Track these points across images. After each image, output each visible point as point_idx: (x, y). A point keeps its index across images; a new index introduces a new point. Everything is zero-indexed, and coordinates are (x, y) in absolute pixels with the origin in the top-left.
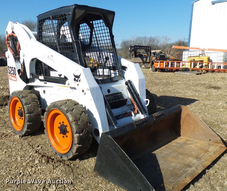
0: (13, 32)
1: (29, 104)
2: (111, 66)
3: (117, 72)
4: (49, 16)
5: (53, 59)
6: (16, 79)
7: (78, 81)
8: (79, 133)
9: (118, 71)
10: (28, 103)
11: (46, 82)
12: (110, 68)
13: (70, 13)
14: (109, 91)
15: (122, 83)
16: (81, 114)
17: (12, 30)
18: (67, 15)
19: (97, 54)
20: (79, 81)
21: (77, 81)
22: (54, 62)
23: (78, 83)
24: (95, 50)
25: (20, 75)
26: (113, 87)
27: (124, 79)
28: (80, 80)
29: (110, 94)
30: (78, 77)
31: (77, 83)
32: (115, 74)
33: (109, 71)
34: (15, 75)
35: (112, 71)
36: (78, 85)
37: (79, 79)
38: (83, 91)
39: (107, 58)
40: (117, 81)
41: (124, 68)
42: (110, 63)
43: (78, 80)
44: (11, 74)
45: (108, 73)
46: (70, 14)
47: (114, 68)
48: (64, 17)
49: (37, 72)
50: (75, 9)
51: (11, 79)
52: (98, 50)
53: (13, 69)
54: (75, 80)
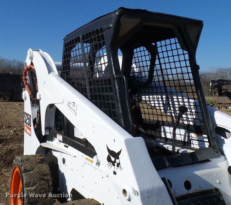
0: (32, 64)
1: (32, 186)
2: (191, 123)
3: (205, 138)
4: (78, 36)
5: (75, 109)
6: (31, 133)
7: (116, 165)
9: (208, 138)
10: (31, 184)
11: (67, 145)
12: (188, 129)
13: (111, 26)
14: (188, 185)
15: (218, 164)
17: (31, 61)
18: (105, 30)
19: (162, 98)
21: (113, 163)
24: (159, 91)
25: (35, 128)
26: (197, 176)
27: (223, 157)
28: (119, 163)
29: (191, 191)
32: (201, 142)
33: (185, 134)
35: (193, 135)
37: (117, 161)
38: (124, 191)
39: (183, 110)
41: (222, 132)
42: (189, 118)
43: (115, 161)
45: (185, 138)
47: (198, 130)
48: (100, 34)
50: (119, 16)
51: (26, 132)
52: (164, 91)
54: (109, 159)
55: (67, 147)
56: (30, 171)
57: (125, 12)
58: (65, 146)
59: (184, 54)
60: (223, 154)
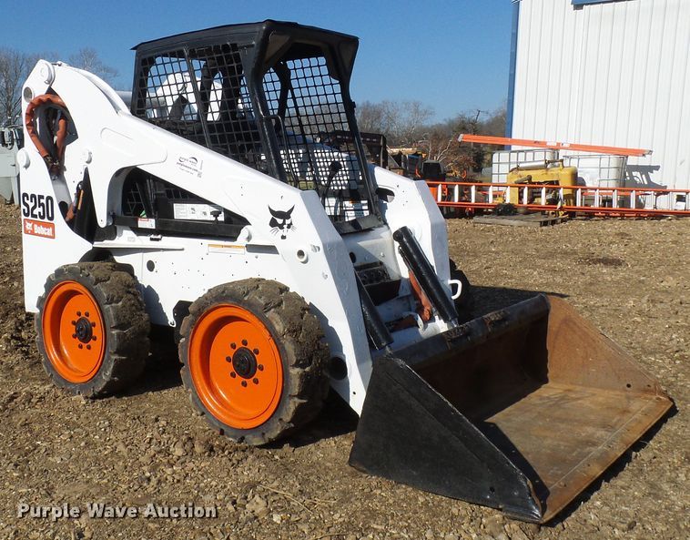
0: (50, 91)
1: (117, 302)
2: (344, 188)
3: (364, 205)
4: (180, 48)
5: (198, 167)
6: (53, 232)
7: (285, 226)
8: (303, 366)
9: (369, 204)
10: (115, 299)
11: (159, 237)
12: (340, 196)
13: (254, 43)
14: (353, 256)
15: (382, 235)
16: (302, 316)
17: (48, 86)
18: (242, 48)
19: (297, 154)
20: (289, 226)
21: (281, 227)
22: (199, 175)
23: (285, 231)
24: (293, 142)
25: (67, 219)
27: (385, 227)
28: (291, 224)
29: (356, 264)
30: (286, 215)
31: (281, 232)
32: (358, 211)
33: (337, 204)
34: (52, 219)
35: (348, 204)
36: (283, 237)
37: (288, 222)
38: (301, 253)
39: (335, 167)
40: (370, 230)
41: (385, 194)
42: (342, 180)
43: (284, 223)
44: (35, 216)
45: (335, 210)
46: (253, 46)
47: (354, 195)
48: (231, 53)
49: (125, 208)
50: (267, 33)
51: (32, 233)
52: (302, 142)
53: (43, 201)
54: (273, 223)
55: (158, 240)
56: (105, 281)
57: (274, 26)
58: (152, 239)
59: (332, 84)
60: (386, 223)
